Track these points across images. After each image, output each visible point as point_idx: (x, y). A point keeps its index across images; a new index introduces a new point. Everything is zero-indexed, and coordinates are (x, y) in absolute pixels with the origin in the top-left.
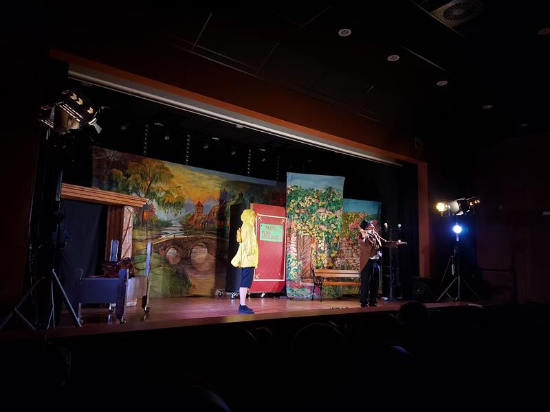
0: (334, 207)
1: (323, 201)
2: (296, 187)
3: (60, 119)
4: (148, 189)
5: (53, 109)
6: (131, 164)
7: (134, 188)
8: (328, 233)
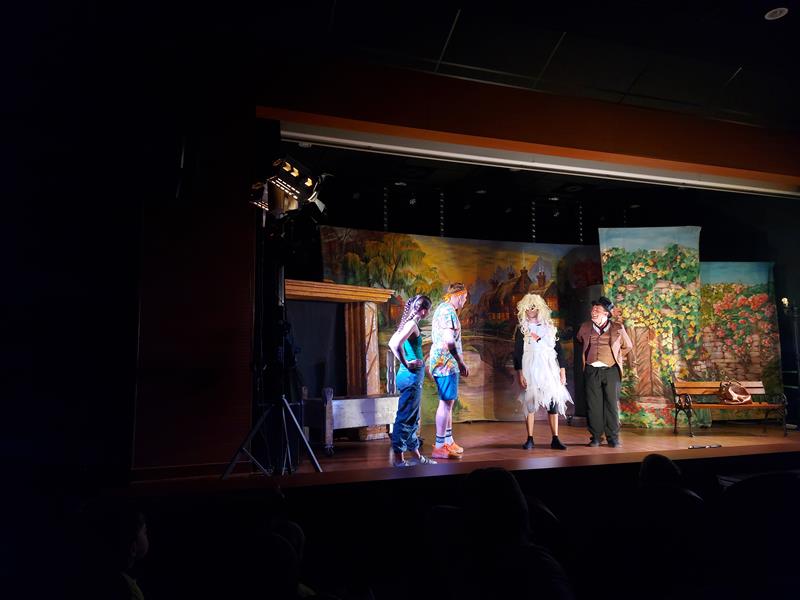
0: (684, 278)
1: (664, 269)
2: (617, 249)
3: (274, 198)
4: (394, 276)
5: (266, 186)
6: (369, 244)
7: (375, 276)
8: (677, 321)
